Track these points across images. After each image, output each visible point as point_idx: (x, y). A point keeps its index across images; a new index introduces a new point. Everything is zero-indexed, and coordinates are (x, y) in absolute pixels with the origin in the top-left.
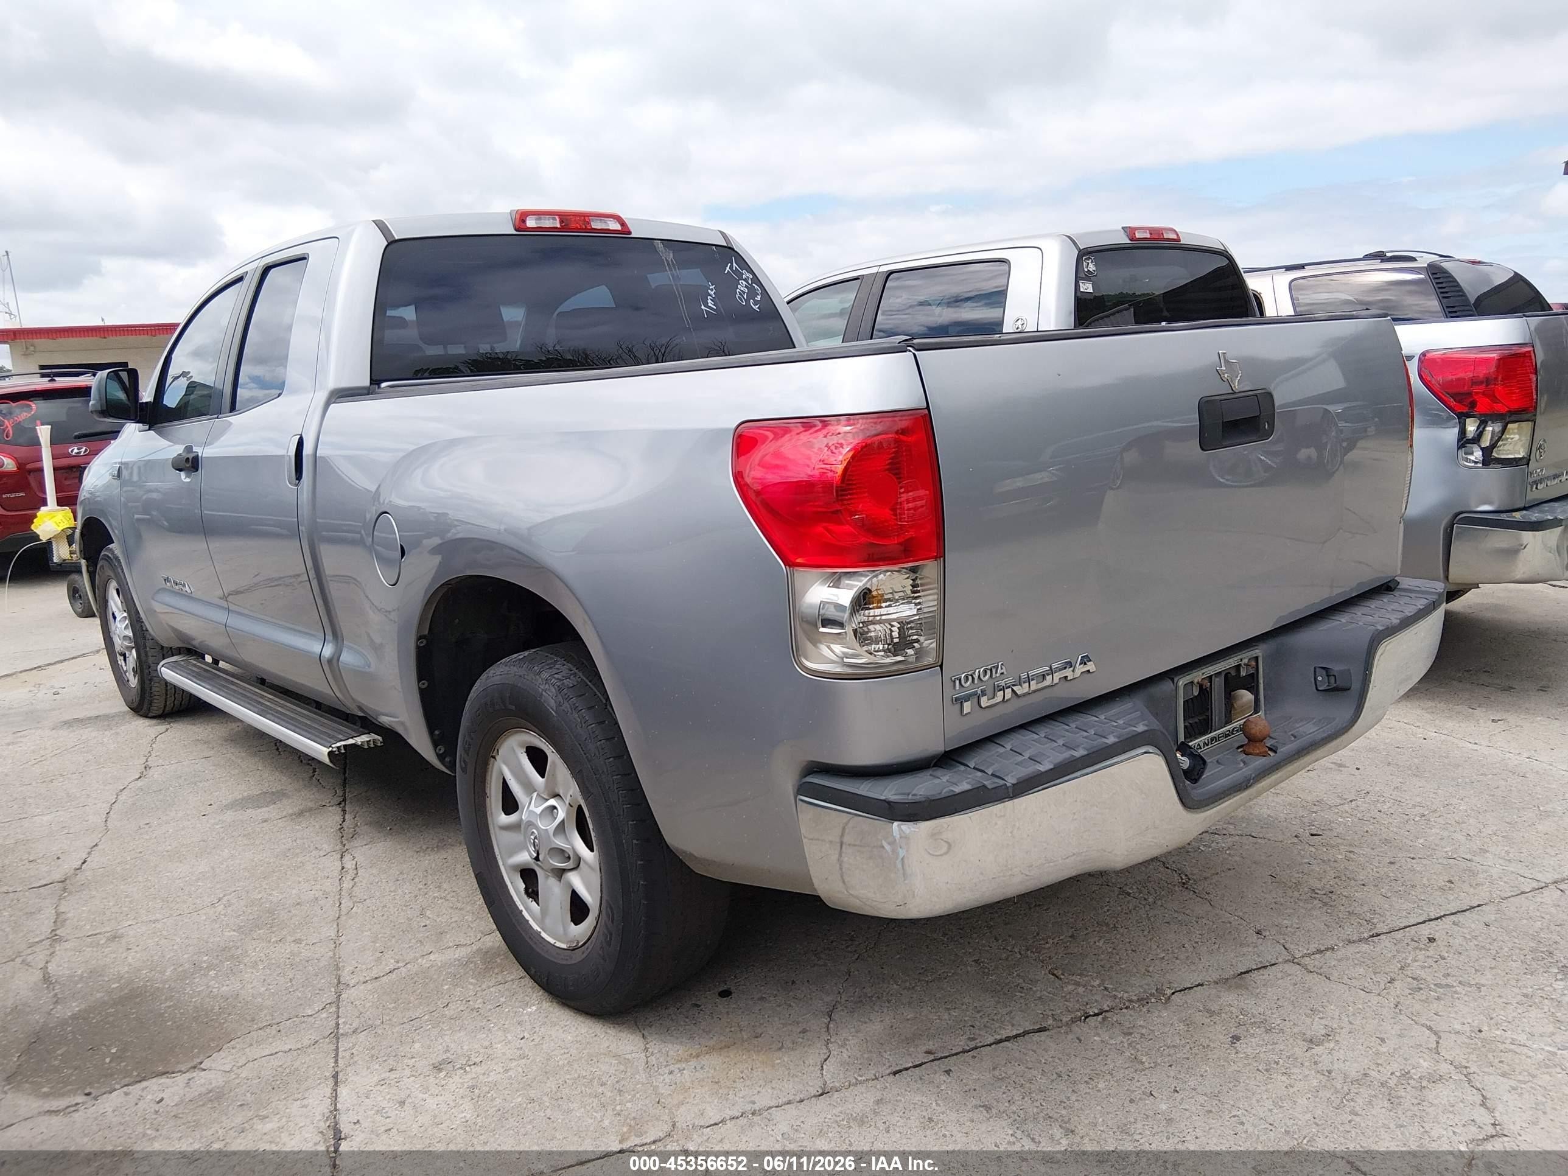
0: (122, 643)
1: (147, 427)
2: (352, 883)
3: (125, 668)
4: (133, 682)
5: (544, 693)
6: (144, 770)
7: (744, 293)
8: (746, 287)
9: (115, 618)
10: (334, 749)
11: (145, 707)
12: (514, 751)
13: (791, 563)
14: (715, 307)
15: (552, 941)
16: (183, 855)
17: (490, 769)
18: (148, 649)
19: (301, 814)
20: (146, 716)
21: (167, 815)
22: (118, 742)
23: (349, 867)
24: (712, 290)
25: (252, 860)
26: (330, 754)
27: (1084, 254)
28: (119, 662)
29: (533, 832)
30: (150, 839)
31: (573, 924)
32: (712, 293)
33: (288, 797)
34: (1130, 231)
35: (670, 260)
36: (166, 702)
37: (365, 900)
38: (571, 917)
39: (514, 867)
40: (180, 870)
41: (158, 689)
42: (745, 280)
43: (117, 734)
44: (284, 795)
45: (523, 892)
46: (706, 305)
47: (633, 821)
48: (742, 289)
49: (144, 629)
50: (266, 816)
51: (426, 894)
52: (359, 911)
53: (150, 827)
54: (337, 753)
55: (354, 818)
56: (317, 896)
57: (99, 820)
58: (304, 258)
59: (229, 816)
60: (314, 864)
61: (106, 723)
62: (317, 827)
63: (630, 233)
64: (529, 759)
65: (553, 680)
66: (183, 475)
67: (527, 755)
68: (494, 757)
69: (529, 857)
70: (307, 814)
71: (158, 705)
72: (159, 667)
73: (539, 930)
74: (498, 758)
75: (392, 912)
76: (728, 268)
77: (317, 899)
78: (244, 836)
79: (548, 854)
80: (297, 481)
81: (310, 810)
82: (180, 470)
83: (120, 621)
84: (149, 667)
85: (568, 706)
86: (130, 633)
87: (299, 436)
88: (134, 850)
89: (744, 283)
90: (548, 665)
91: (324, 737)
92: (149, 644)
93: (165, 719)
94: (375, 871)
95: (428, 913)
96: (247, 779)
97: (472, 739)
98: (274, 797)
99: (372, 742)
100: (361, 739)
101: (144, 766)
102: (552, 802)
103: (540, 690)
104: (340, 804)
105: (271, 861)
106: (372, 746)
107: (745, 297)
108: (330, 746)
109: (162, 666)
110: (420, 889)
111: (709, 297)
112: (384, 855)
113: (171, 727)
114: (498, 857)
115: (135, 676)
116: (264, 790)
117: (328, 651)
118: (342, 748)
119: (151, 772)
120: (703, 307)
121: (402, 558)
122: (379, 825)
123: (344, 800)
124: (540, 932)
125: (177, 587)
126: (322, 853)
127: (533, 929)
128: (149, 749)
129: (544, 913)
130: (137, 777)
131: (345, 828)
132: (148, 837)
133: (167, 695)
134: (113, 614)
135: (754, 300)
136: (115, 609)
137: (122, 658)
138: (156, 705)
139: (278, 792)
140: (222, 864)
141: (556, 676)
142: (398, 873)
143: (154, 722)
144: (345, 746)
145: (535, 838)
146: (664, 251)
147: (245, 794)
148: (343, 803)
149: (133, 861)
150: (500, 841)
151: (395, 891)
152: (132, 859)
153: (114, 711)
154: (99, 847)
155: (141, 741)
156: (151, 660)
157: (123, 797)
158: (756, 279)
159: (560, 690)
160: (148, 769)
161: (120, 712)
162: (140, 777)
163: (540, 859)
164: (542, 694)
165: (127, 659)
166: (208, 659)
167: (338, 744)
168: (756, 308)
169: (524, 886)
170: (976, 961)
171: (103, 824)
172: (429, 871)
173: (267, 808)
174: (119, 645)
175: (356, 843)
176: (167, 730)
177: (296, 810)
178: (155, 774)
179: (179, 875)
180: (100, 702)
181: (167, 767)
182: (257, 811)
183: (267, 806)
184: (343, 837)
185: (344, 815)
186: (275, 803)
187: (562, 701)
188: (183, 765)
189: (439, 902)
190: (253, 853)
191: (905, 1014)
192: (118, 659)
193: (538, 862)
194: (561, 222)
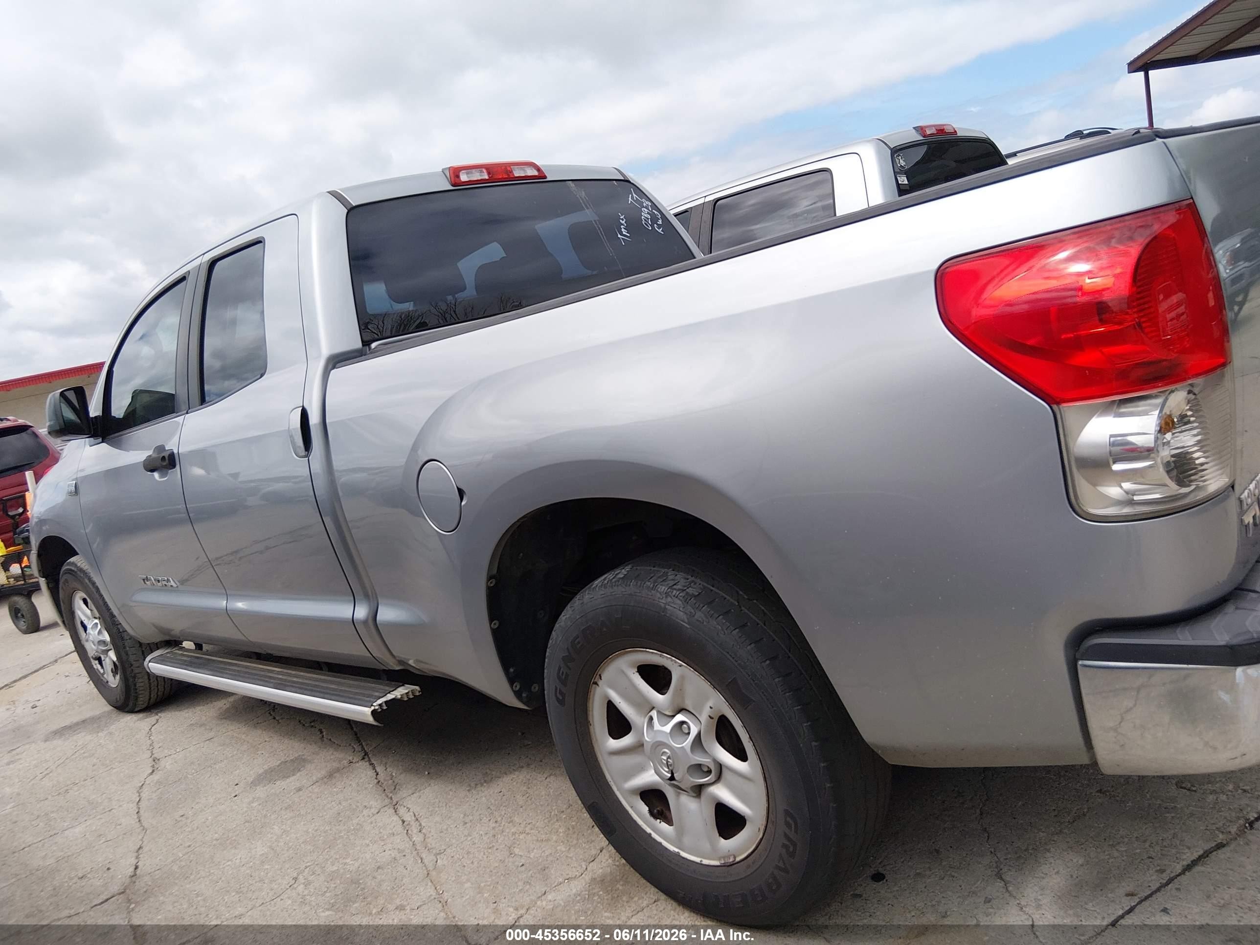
0: (98, 648)
1: (100, 440)
2: (421, 836)
3: (102, 671)
4: (114, 681)
5: (667, 607)
6: (154, 763)
7: (648, 219)
8: (648, 213)
9: (85, 628)
10: (377, 708)
11: (131, 704)
12: (623, 672)
13: (1058, 400)
14: (628, 235)
15: (697, 860)
16: (235, 840)
17: (591, 696)
18: (128, 649)
19: (330, 775)
20: (132, 711)
21: (197, 803)
22: (116, 742)
23: (409, 819)
24: (623, 220)
25: (307, 832)
26: (374, 713)
27: (896, 151)
28: (95, 667)
29: (665, 752)
30: (193, 830)
31: (722, 840)
32: (623, 222)
33: (310, 762)
34: (920, 129)
35: (583, 197)
36: (150, 694)
37: (445, 850)
38: (719, 832)
39: (633, 791)
40: (239, 857)
41: (142, 684)
42: (646, 208)
43: (111, 733)
44: (304, 760)
45: (648, 815)
46: (622, 234)
47: (807, 722)
48: (646, 216)
49: (121, 630)
50: (298, 785)
51: (503, 832)
52: (445, 862)
53: (187, 818)
54: (379, 710)
55: (386, 770)
56: (393, 855)
57: (132, 821)
58: (260, 242)
59: (261, 792)
60: (371, 823)
61: (95, 725)
62: (354, 785)
63: (545, 177)
64: (643, 677)
65: (675, 592)
66: (156, 475)
67: (640, 674)
68: (596, 683)
69: (656, 778)
70: (337, 775)
71: (143, 700)
72: (145, 663)
73: (677, 850)
74: (600, 683)
75: (480, 857)
76: (630, 199)
77: (395, 859)
78: (286, 809)
79: (688, 772)
80: (307, 453)
81: (338, 770)
82: (152, 471)
83: (92, 628)
84: (132, 665)
85: (702, 615)
86: (107, 637)
87: (301, 408)
88: (181, 845)
89: (646, 210)
90: (659, 577)
91: (360, 697)
92: (128, 643)
93: (150, 711)
94: (437, 819)
95: (516, 851)
96: (259, 752)
97: (570, 669)
98: (295, 765)
99: (410, 693)
100: (399, 692)
101: (151, 759)
102: (680, 717)
103: (663, 605)
104: (363, 759)
105: (327, 828)
106: (411, 697)
107: (650, 222)
108: (372, 705)
109: (150, 662)
110: (494, 828)
111: (622, 226)
112: (437, 800)
113: (161, 717)
114: (612, 784)
115: (114, 676)
116: (283, 760)
117: (361, 612)
118: (384, 705)
119: (162, 763)
120: (619, 236)
121: (462, 500)
122: (414, 769)
123: (366, 754)
124: (678, 852)
125: (160, 584)
126: (374, 811)
127: (670, 851)
128: (149, 742)
129: (680, 833)
130: (151, 771)
131: (382, 780)
132: (190, 829)
133: (150, 689)
134: (82, 623)
135: (657, 224)
136: (83, 618)
137: (97, 662)
138: (141, 699)
139: (296, 759)
140: (279, 842)
141: (675, 587)
142: (462, 816)
143: (141, 715)
144: (386, 702)
145: (669, 757)
146: (576, 190)
147: (266, 767)
148: (366, 757)
149: (185, 857)
150: (611, 768)
151: (469, 835)
152: (184, 855)
153: (97, 712)
154: (145, 849)
155: (137, 736)
156: (132, 658)
157: (145, 794)
158: (655, 206)
159: (686, 601)
160: (156, 761)
161: (105, 712)
162: (153, 771)
163: (676, 778)
164: (665, 608)
165: (103, 662)
166: (188, 645)
167: (380, 701)
168: (660, 231)
169: (647, 808)
170: (1100, 791)
171: (138, 825)
172: (491, 807)
173: (295, 777)
174: (92, 649)
175: (403, 793)
176: (157, 720)
177: (323, 772)
178: (167, 764)
179: (241, 862)
180: (80, 706)
181: (175, 756)
182: (287, 782)
183: (293, 775)
184: (385, 790)
185: (374, 768)
186: (299, 770)
187: (693, 611)
188: (190, 752)
189: (521, 837)
190: (304, 825)
191: (1075, 861)
192: (93, 664)
193: (673, 782)
194: (489, 173)
